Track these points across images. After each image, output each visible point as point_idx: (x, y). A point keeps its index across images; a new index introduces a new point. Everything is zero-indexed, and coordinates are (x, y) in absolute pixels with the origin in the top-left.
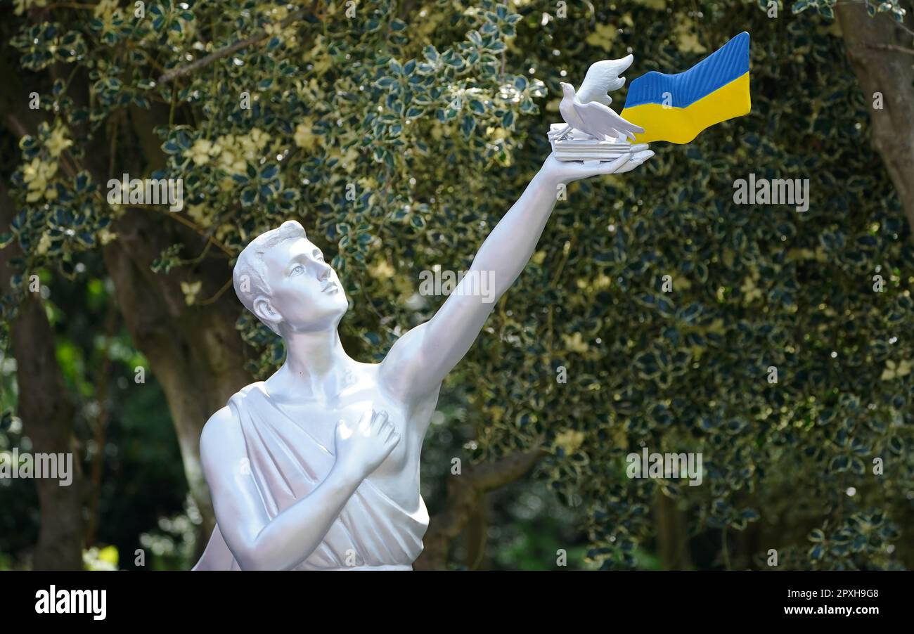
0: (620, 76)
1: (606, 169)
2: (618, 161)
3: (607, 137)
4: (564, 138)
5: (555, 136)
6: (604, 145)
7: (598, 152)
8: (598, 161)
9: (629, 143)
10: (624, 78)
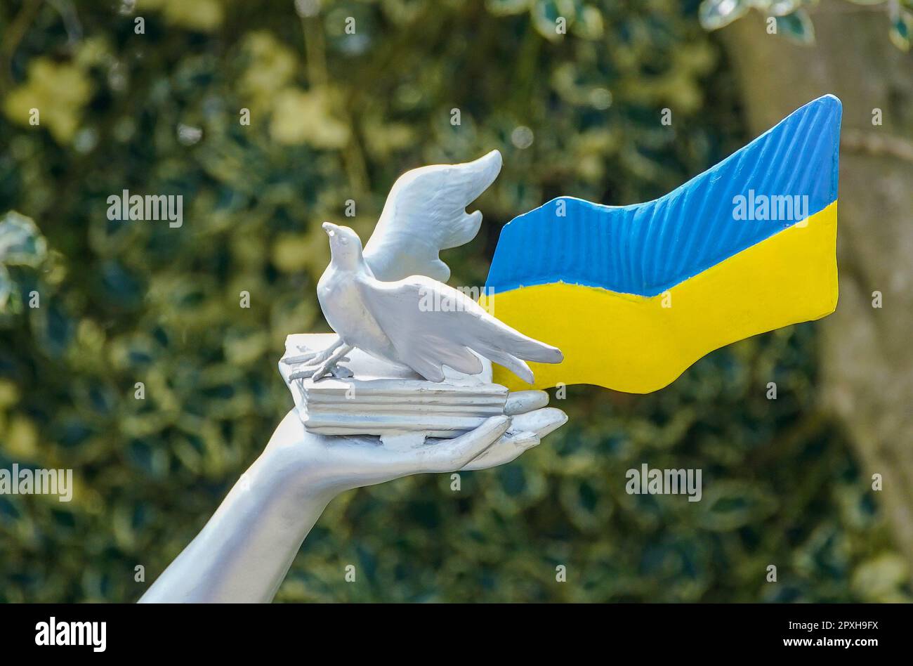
0: (469, 209)
1: (443, 457)
2: (473, 436)
3: (446, 371)
4: (331, 371)
5: (304, 368)
6: (439, 393)
7: (420, 412)
8: (420, 438)
9: (501, 389)
10: (477, 214)
